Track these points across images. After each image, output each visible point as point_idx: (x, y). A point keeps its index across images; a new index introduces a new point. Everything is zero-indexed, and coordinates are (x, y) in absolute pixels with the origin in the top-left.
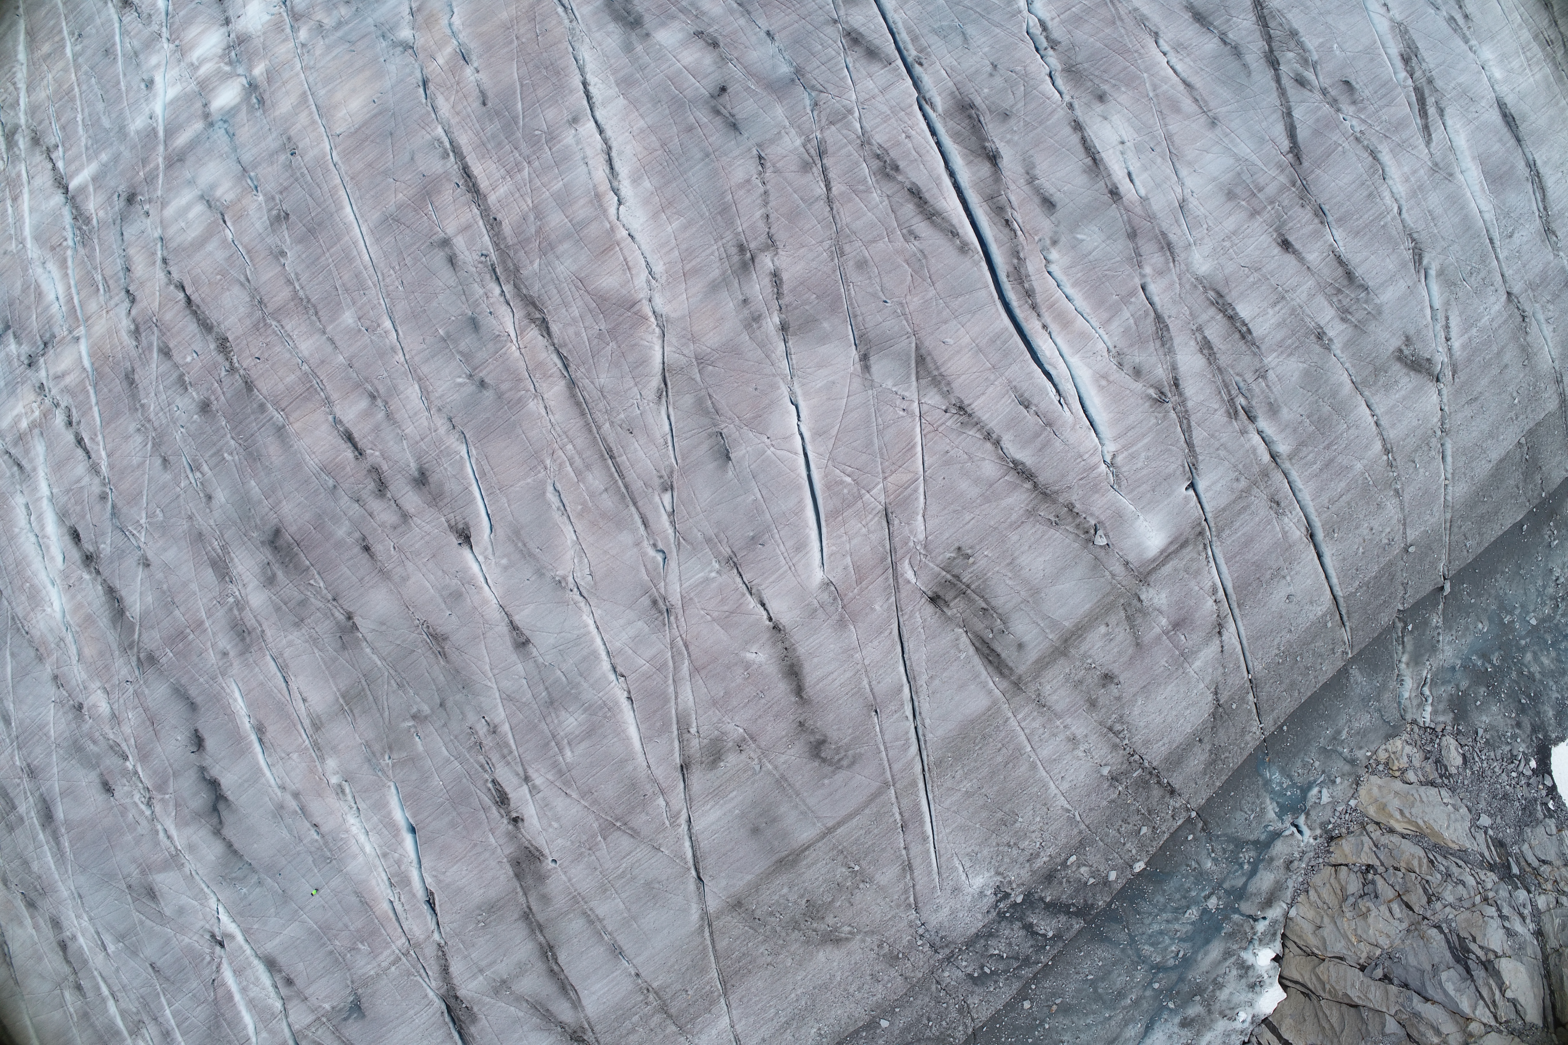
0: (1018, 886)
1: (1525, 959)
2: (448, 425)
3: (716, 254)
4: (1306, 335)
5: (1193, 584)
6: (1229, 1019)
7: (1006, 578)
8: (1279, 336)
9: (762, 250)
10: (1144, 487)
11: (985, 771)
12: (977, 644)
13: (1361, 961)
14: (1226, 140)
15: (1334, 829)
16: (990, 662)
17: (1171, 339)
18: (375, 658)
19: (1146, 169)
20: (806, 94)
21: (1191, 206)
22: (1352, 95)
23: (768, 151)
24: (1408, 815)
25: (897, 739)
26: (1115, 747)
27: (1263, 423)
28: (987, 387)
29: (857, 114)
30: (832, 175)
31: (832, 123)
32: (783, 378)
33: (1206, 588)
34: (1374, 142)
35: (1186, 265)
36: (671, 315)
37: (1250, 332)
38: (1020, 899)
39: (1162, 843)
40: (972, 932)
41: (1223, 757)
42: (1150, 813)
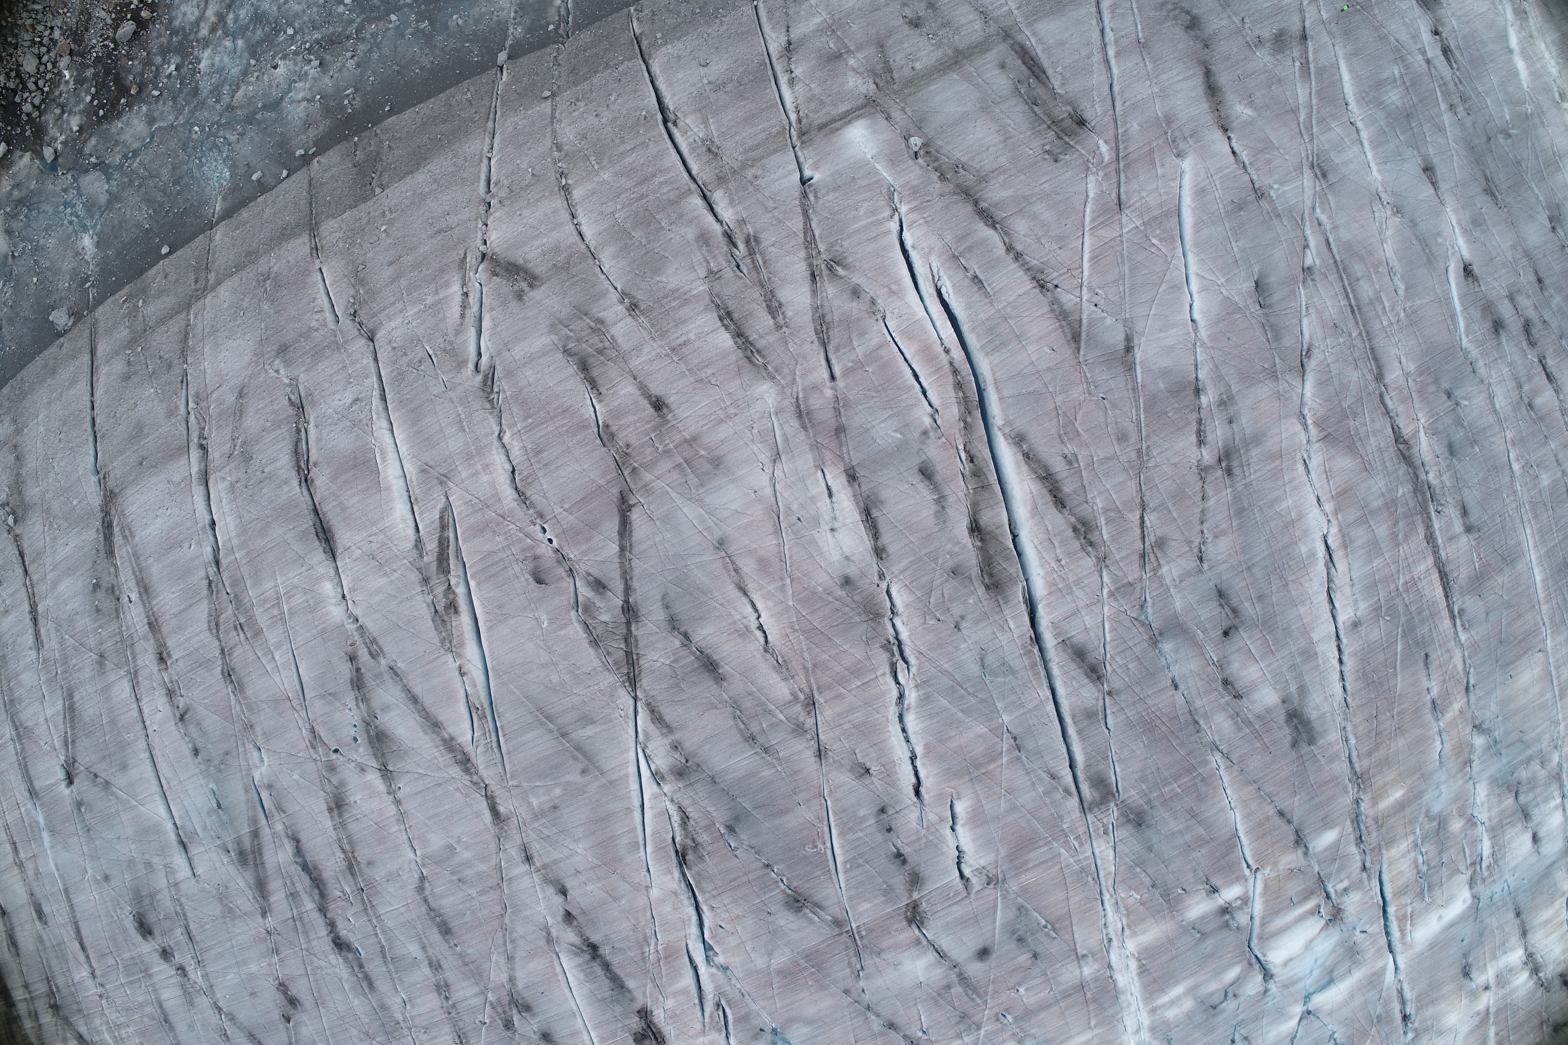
2: (1475, 366)
3: (1252, 471)
4: (651, 309)
5: (817, 90)
7: (1014, 125)
8: (686, 309)
9: (1211, 467)
10: (864, 182)
12: (1044, 76)
14: (710, 524)
16: (1032, 59)
17: (814, 321)
18: (1536, 190)
19: (812, 498)
20: (1150, 618)
21: (768, 454)
22: (536, 567)
23: (1194, 564)
25: (1122, 14)
27: (717, 228)
28: (1015, 301)
29: (1105, 591)
30: (1139, 531)
31: (1131, 584)
32: (1203, 344)
33: (802, 85)
34: (520, 512)
35: (784, 393)
36: (1294, 420)
37: (721, 319)
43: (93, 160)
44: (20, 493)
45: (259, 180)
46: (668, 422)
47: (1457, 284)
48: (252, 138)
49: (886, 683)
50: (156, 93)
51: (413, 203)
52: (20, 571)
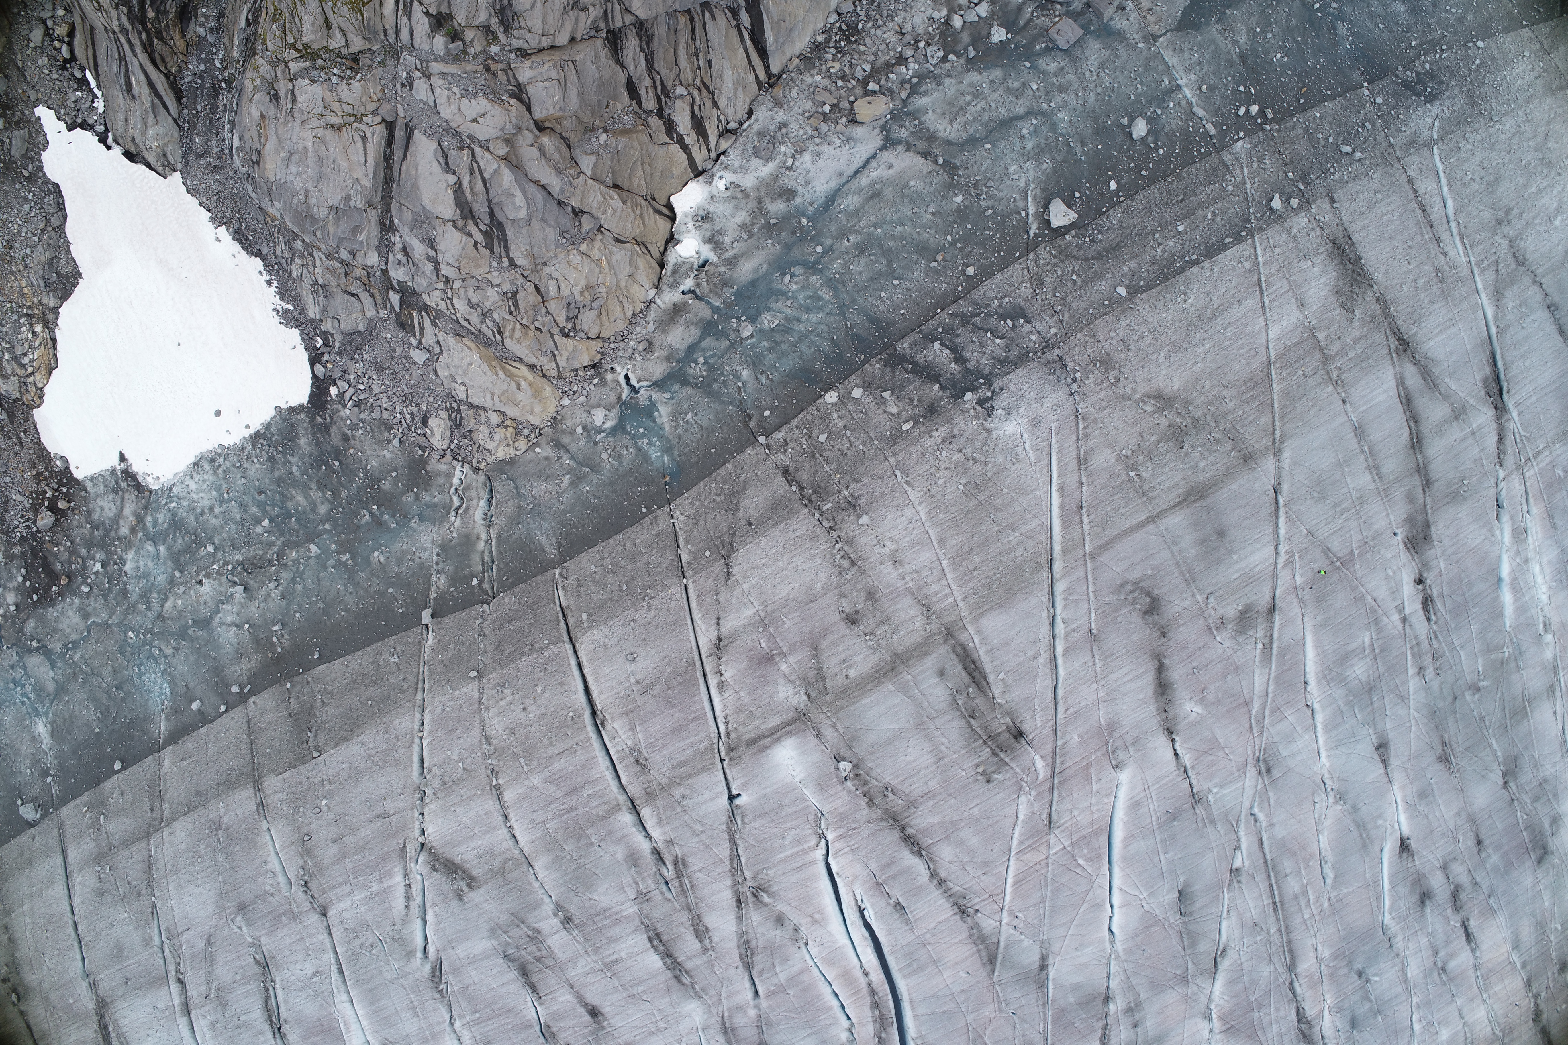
0: (967, 411)
1: (418, 209)
2: (1393, 941)
4: (584, 924)
5: (747, 700)
6: (738, 186)
7: (947, 745)
8: (617, 930)
10: (790, 810)
11: (993, 549)
12: (984, 683)
13: (599, 237)
15: (591, 378)
16: (974, 663)
17: (739, 947)
18: (1495, 746)
24: (513, 384)
25: (1076, 601)
26: (850, 542)
27: (645, 846)
28: (934, 929)
32: (1118, 957)
33: (731, 692)
35: (710, 1012)
36: (1199, 1020)
37: (650, 940)
38: (969, 396)
39: (801, 416)
40: (1021, 372)
41: (723, 497)
42: (813, 456)
43: (35, 644)
45: (199, 710)
47: (1390, 864)
48: (186, 656)
50: (86, 589)
51: (350, 777)
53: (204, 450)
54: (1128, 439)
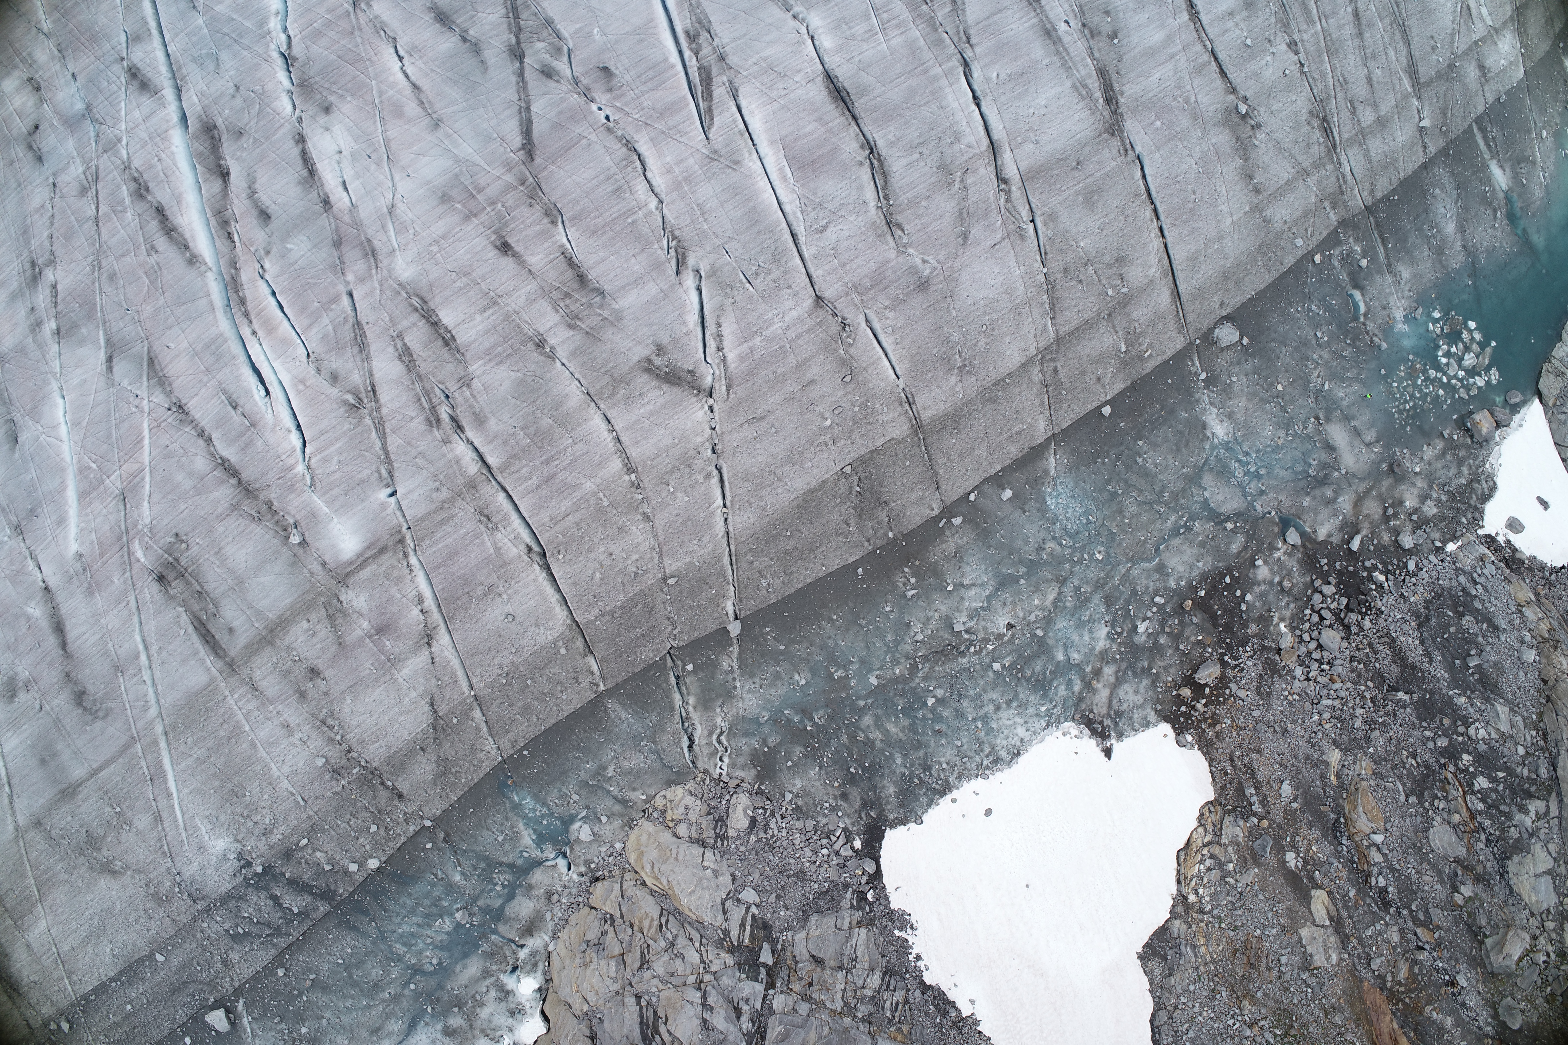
0: (258, 857)
3: (17, 269)
4: (522, 343)
5: (394, 590)
7: (215, 566)
8: (487, 344)
9: (47, 266)
10: (337, 491)
11: (212, 743)
12: (195, 624)
14: (446, 142)
16: (207, 641)
17: (369, 345)
19: (358, 177)
20: (92, 127)
21: (398, 211)
22: (609, 81)
23: (59, 179)
24: (656, 870)
25: (138, 700)
26: (331, 740)
27: (470, 433)
28: (201, 388)
29: (124, 142)
30: (100, 198)
31: (105, 151)
32: (55, 375)
33: (409, 596)
34: (631, 132)
35: (389, 271)
37: (453, 337)
38: (259, 869)
39: (398, 845)
40: (223, 890)
41: (453, 770)
42: (379, 812)
44: (1238, 139)
46: (495, 232)
49: (293, 30)
51: (801, 454)
52: (1222, 56)
53: (1007, 771)
54: (128, 838)
